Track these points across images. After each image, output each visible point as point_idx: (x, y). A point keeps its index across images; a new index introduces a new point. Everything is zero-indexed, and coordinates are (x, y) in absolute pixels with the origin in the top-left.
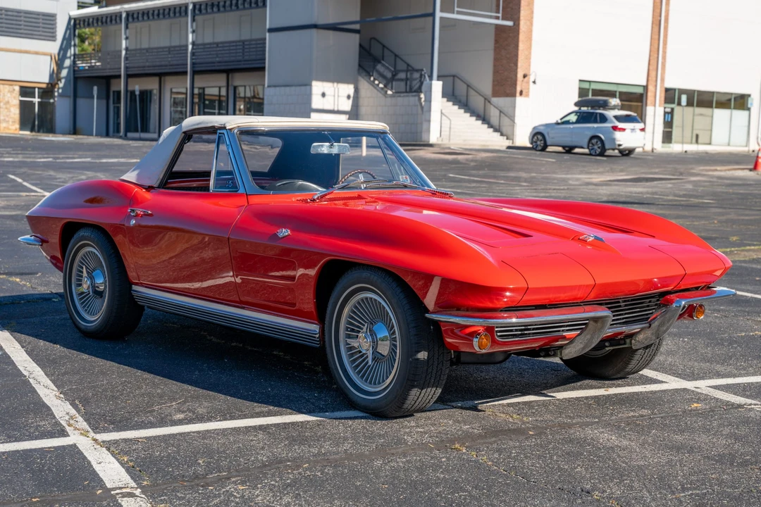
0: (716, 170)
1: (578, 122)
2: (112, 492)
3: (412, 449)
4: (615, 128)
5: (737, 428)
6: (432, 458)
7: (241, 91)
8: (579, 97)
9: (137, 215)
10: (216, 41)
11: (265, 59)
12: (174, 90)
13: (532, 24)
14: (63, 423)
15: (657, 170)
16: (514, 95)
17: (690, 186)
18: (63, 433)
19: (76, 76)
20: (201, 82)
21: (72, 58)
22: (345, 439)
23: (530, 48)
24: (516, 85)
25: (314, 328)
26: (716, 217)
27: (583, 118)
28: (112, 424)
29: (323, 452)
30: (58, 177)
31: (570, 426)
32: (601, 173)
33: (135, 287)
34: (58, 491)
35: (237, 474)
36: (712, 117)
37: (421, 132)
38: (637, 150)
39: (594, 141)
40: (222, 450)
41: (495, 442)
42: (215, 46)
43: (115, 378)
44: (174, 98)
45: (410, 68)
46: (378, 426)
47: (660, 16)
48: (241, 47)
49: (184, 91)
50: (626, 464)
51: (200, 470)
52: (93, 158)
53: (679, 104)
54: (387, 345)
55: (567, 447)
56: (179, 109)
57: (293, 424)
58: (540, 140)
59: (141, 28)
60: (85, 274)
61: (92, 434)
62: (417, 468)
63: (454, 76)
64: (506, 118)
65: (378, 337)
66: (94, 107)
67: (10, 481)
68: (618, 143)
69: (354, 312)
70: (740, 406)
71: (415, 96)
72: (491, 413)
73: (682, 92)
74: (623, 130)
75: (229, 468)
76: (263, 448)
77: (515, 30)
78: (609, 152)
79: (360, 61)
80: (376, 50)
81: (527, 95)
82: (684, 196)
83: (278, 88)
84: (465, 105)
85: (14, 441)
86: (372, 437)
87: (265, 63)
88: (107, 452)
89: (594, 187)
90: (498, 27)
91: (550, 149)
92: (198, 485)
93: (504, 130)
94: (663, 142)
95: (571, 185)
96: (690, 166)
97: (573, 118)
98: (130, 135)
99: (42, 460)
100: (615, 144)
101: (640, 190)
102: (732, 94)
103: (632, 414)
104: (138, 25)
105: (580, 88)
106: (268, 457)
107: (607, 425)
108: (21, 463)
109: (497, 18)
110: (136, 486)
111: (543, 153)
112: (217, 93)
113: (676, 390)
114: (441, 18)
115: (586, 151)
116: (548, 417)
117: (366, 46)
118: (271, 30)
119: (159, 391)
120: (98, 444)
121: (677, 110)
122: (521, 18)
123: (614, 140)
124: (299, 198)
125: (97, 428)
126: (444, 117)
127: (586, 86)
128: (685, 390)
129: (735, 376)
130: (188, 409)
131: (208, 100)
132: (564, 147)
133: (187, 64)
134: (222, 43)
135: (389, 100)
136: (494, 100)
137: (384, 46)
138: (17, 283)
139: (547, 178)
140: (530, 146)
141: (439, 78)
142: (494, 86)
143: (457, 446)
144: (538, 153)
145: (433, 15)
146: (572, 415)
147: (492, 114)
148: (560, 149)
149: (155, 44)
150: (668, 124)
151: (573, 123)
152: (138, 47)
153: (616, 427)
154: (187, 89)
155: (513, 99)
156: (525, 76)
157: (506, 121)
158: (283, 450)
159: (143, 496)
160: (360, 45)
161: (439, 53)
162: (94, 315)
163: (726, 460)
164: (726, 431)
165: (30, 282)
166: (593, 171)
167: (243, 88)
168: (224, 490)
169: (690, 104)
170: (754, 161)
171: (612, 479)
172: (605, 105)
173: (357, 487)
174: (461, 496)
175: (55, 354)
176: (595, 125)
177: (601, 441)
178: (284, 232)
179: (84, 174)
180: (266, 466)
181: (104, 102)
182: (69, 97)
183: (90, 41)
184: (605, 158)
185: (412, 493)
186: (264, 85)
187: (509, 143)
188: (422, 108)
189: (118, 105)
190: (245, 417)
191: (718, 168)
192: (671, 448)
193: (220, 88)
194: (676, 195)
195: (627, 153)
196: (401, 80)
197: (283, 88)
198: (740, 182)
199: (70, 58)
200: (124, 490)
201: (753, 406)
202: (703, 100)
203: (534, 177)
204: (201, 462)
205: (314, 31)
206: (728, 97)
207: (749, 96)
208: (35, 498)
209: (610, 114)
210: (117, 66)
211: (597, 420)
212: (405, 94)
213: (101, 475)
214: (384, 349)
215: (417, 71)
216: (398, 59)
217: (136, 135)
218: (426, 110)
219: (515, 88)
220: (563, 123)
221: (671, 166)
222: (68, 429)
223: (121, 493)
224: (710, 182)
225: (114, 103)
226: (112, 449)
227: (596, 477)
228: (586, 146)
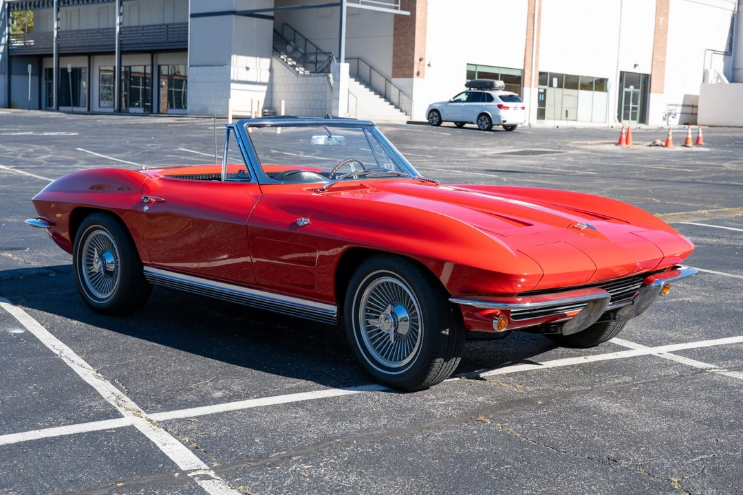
0: (587, 144)
1: (468, 100)
2: (189, 475)
3: (444, 423)
4: (500, 106)
5: (711, 392)
6: (464, 431)
7: (164, 70)
8: (467, 78)
9: (150, 202)
10: (141, 24)
11: (187, 42)
12: (102, 68)
13: (426, 14)
14: (114, 404)
15: (539, 144)
16: (411, 76)
17: (570, 159)
18: (116, 415)
19: (11, 54)
20: (127, 61)
21: (7, 36)
22: (380, 414)
23: (425, 35)
24: (413, 67)
25: (333, 309)
26: (603, 188)
27: (472, 97)
28: (159, 403)
29: (365, 428)
30: (7, 150)
31: (570, 394)
32: (493, 146)
33: (146, 268)
34: (138, 474)
35: (296, 452)
36: (578, 97)
37: (331, 109)
38: (519, 126)
39: (482, 118)
40: (272, 428)
41: (512, 413)
42: (141, 28)
43: (142, 355)
44: (103, 75)
45: (319, 51)
46: (403, 399)
47: (534, 10)
48: (165, 30)
49: (112, 69)
50: (635, 431)
51: (261, 450)
52: (34, 131)
53: (551, 85)
54: (406, 325)
55: (577, 416)
56: (107, 85)
57: (325, 399)
58: (435, 117)
59: (71, 12)
60: (96, 255)
61: (144, 414)
62: (456, 442)
63: (358, 59)
64: (405, 96)
65: (399, 318)
66: (28, 84)
67: (88, 466)
68: (502, 119)
69: (373, 295)
70: (702, 371)
71: (324, 76)
72: (496, 384)
73: (553, 75)
74: (508, 108)
75: (286, 447)
76: (309, 426)
77: (411, 20)
78: (495, 128)
79: (274, 44)
80: (288, 34)
81: (423, 77)
82: (569, 168)
83: (200, 68)
84: (369, 84)
85: (74, 423)
86: (402, 411)
87: (187, 45)
88: (166, 433)
89: (490, 159)
90: (396, 16)
91: (444, 124)
92: (265, 465)
93: (403, 106)
94: (538, 118)
95: (470, 157)
96: (566, 140)
97: (464, 97)
98: (61, 108)
99: (108, 443)
100: (500, 120)
101: (530, 162)
102: (593, 78)
103: (616, 381)
104: (69, 9)
105: (467, 71)
106: (317, 434)
107: (601, 393)
108: (91, 446)
109: (397, 8)
110: (208, 468)
111: (439, 127)
112: (143, 71)
113: (644, 357)
114: (348, 7)
115: (476, 126)
116: (546, 386)
117: (280, 32)
118: (193, 16)
119: (188, 368)
120: (155, 425)
121: (550, 91)
122: (417, 9)
123: (499, 117)
124: (309, 188)
125: (147, 408)
126: (350, 95)
127: (473, 69)
128: (650, 356)
129: (686, 341)
130: (223, 387)
131: (133, 77)
132: (456, 123)
133: (115, 45)
134: (148, 26)
135: (300, 79)
136: (395, 80)
137: (295, 31)
138: (10, 259)
139: (448, 151)
140: (428, 121)
141: (347, 60)
142: (394, 68)
143: (482, 418)
144: (434, 127)
145: (341, 4)
146: (567, 384)
147: (392, 93)
148: (452, 124)
149: (84, 26)
150: (542, 103)
151: (464, 102)
152: (69, 29)
153: (608, 394)
154: (115, 67)
155: (410, 79)
156: (421, 60)
157: (404, 99)
158: (328, 427)
159: (219, 478)
160: (274, 30)
161: (346, 38)
162: (105, 293)
163: (714, 423)
164: (703, 396)
165: (23, 258)
166: (485, 144)
167: (167, 67)
168: (291, 469)
169: (560, 86)
170: (619, 136)
171: (629, 446)
172: (491, 87)
173: (410, 463)
174: (506, 469)
175: (75, 332)
176: (484, 104)
177: (603, 408)
178: (304, 221)
179: (31, 148)
180: (318, 444)
181: (37, 78)
182: (5, 74)
183: (19, 22)
184: (492, 133)
185: (462, 468)
186: (186, 65)
187: (408, 119)
188: (331, 87)
189: (51, 81)
190: (278, 393)
191: (589, 142)
192: (666, 414)
193: (145, 67)
194: (562, 168)
195: (510, 128)
196: (312, 62)
197: (204, 68)
198: (611, 156)
199: (5, 36)
200: (199, 473)
201: (713, 370)
202: (571, 83)
203: (436, 150)
204: (257, 441)
205: (233, 17)
206: (591, 80)
207: (607, 80)
208: (119, 482)
209: (496, 94)
210: (49, 46)
211: (590, 388)
212: (316, 74)
213: (171, 457)
214: (404, 329)
215: (325, 53)
216: (308, 42)
217: (69, 109)
218: (334, 90)
219: (413, 70)
220: (455, 101)
221: (550, 140)
222: (120, 409)
223: (198, 476)
224: (586, 155)
225: (46, 79)
226: (170, 429)
227: (615, 445)
228: (475, 122)
